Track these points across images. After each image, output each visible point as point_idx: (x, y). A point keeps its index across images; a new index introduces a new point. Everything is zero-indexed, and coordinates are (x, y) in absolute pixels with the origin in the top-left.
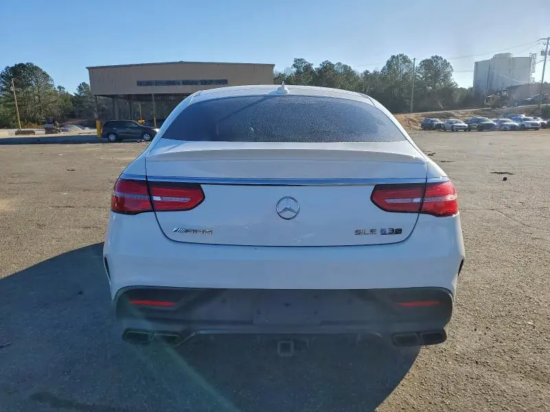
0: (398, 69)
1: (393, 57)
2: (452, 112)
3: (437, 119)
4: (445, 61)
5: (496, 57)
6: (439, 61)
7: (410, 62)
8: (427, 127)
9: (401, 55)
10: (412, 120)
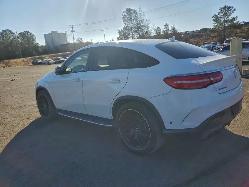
0: (8, 37)
1: (3, 31)
2: (43, 56)
3: (39, 60)
4: (31, 33)
5: (52, 32)
6: (29, 34)
7: (14, 33)
8: (35, 63)
9: (8, 30)
10: (25, 61)
